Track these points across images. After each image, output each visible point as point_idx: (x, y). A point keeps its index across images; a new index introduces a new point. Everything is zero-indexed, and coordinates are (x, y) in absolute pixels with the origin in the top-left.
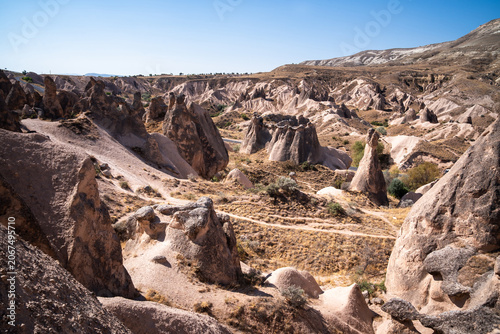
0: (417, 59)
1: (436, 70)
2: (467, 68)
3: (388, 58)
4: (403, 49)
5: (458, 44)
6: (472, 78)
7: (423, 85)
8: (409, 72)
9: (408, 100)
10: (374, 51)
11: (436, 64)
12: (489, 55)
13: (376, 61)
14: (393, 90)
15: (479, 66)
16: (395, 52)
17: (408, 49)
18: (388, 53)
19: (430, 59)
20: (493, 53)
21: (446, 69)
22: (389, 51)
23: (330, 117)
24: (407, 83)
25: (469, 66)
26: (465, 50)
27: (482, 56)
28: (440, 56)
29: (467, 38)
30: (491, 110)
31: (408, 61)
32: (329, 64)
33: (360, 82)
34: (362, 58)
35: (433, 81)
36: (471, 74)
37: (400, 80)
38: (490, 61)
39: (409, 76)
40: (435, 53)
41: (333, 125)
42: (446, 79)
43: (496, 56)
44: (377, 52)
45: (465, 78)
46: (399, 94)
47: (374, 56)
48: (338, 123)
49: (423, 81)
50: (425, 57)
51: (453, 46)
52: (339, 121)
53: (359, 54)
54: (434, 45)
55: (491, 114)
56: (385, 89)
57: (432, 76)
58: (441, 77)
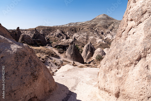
0: (81, 24)
1: (81, 27)
8: (73, 28)
11: (84, 26)
14: (66, 32)
15: (93, 26)
17: (81, 22)
19: (83, 24)
22: (77, 23)
24: (72, 30)
25: (90, 26)
26: (92, 22)
27: (95, 23)
29: (94, 19)
33: (58, 30)
36: (88, 28)
37: (70, 30)
38: (96, 25)
44: (73, 23)
45: (86, 29)
49: (77, 30)
51: (90, 21)
53: (69, 24)
55: (84, 37)
56: (64, 32)
57: (79, 28)
58: (81, 29)
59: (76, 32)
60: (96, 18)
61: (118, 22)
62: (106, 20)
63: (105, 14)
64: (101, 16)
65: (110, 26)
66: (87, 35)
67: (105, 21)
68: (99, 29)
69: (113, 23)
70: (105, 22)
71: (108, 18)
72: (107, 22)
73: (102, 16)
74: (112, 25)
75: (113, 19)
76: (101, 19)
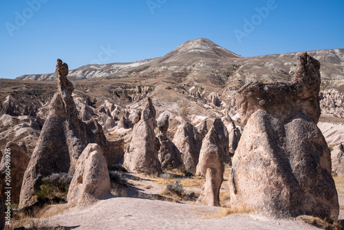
0: (131, 72)
1: (143, 82)
2: (169, 80)
3: (109, 72)
4: (122, 64)
5: (165, 60)
6: (169, 88)
7: (132, 96)
8: (119, 84)
9: (116, 109)
10: (96, 65)
11: (145, 77)
12: (185, 69)
13: (98, 75)
14: (102, 102)
15: (178, 78)
16: (115, 66)
17: (126, 64)
18: (109, 67)
19: (141, 72)
20: (188, 68)
21: (151, 81)
22: (110, 65)
23: (23, 130)
24: (117, 94)
25: (170, 78)
26: (168, 65)
27: (181, 70)
28: (149, 70)
29: (171, 55)
30: (176, 114)
31: (124, 74)
32: (50, 78)
34: (84, 72)
35: (140, 92)
36: (169, 85)
37: (111, 92)
38: (187, 74)
39: (119, 89)
40: (146, 67)
41: (25, 138)
42: (150, 90)
43: (190, 70)
44: (98, 66)
45: (163, 88)
46: (108, 104)
47: (96, 70)
48: (30, 136)
49: (132, 92)
50: (138, 70)
51: (161, 61)
52: (32, 133)
53: (82, 68)
54: (148, 60)
55: (177, 118)
56: (95, 101)
57: (139, 87)
58: (146, 88)
59: (130, 100)
60: (177, 51)
61: (252, 65)
62: (212, 57)
63: (205, 38)
64: (194, 46)
65: (230, 78)
66: (184, 111)
67: (210, 60)
68: (202, 89)
69: (238, 67)
70: (212, 65)
71: (218, 52)
72: (217, 65)
73: (198, 46)
74: (238, 75)
75: (231, 55)
76: (194, 53)
